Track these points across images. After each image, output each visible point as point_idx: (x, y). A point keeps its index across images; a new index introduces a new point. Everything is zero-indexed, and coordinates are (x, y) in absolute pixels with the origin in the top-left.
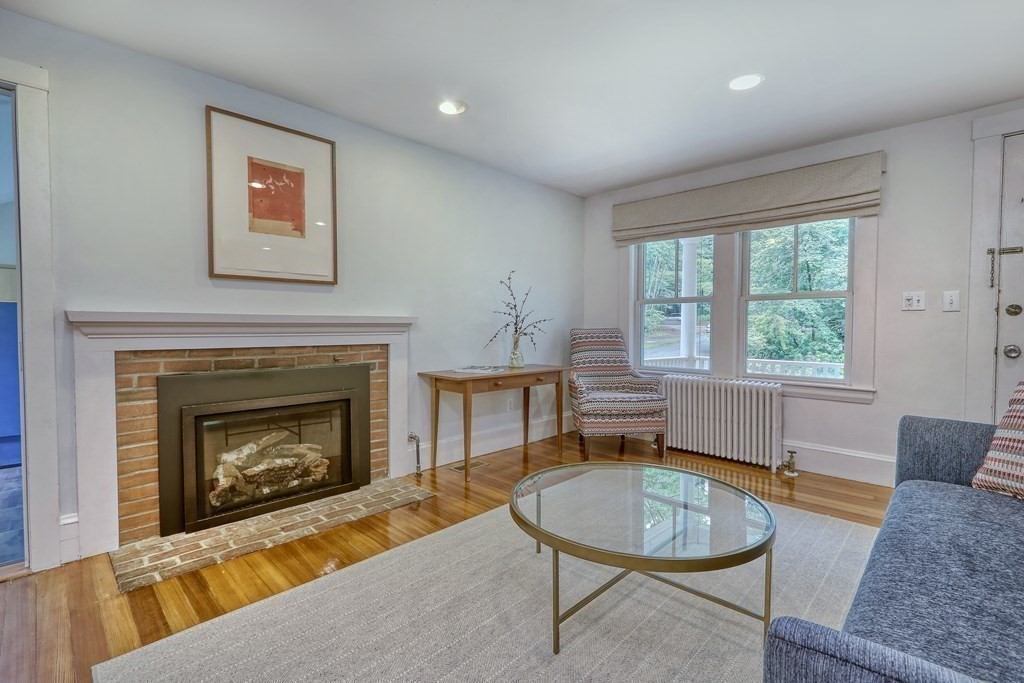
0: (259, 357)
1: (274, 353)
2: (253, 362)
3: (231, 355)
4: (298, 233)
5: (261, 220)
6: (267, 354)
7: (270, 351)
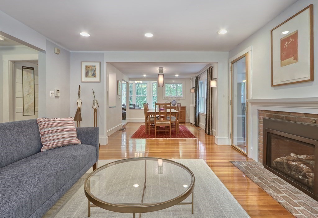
0: (285, 116)
1: (289, 115)
2: (283, 117)
3: (278, 114)
4: (295, 60)
5: (284, 61)
6: (287, 115)
7: (288, 114)
